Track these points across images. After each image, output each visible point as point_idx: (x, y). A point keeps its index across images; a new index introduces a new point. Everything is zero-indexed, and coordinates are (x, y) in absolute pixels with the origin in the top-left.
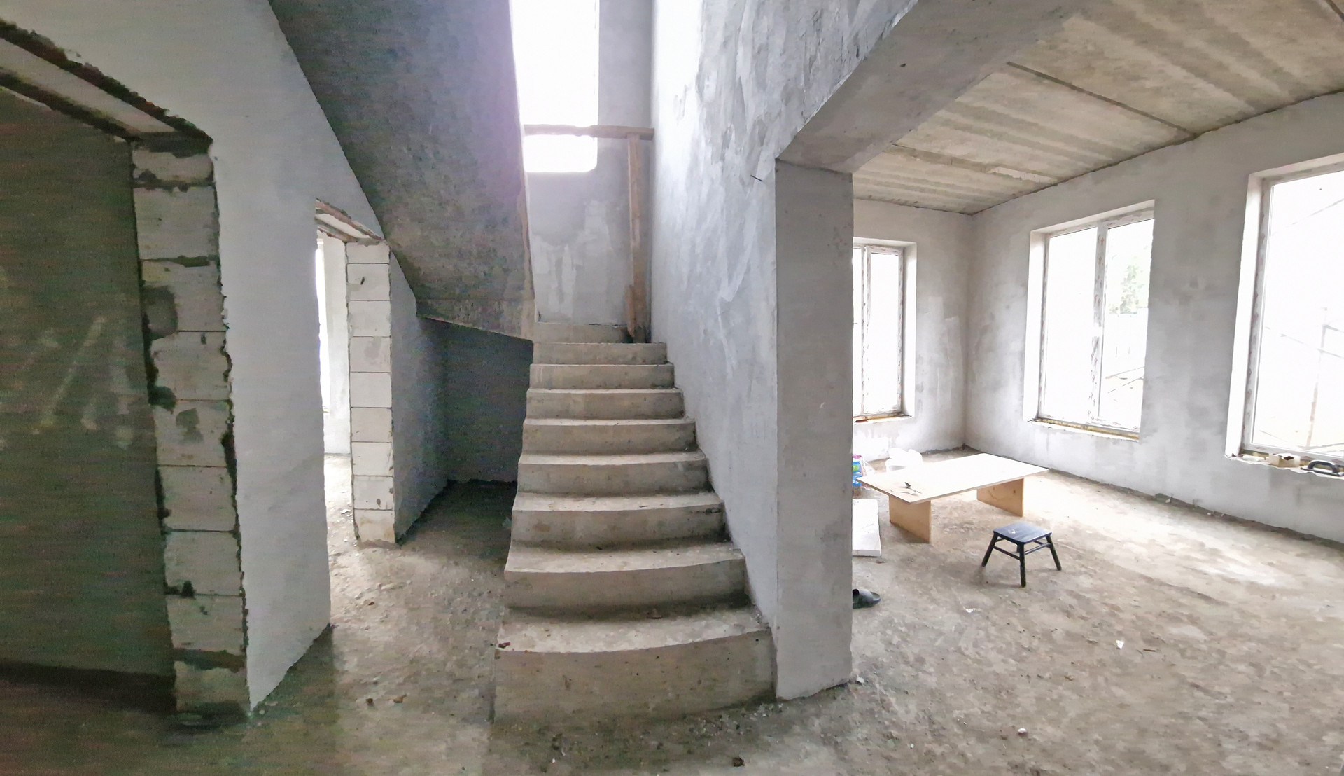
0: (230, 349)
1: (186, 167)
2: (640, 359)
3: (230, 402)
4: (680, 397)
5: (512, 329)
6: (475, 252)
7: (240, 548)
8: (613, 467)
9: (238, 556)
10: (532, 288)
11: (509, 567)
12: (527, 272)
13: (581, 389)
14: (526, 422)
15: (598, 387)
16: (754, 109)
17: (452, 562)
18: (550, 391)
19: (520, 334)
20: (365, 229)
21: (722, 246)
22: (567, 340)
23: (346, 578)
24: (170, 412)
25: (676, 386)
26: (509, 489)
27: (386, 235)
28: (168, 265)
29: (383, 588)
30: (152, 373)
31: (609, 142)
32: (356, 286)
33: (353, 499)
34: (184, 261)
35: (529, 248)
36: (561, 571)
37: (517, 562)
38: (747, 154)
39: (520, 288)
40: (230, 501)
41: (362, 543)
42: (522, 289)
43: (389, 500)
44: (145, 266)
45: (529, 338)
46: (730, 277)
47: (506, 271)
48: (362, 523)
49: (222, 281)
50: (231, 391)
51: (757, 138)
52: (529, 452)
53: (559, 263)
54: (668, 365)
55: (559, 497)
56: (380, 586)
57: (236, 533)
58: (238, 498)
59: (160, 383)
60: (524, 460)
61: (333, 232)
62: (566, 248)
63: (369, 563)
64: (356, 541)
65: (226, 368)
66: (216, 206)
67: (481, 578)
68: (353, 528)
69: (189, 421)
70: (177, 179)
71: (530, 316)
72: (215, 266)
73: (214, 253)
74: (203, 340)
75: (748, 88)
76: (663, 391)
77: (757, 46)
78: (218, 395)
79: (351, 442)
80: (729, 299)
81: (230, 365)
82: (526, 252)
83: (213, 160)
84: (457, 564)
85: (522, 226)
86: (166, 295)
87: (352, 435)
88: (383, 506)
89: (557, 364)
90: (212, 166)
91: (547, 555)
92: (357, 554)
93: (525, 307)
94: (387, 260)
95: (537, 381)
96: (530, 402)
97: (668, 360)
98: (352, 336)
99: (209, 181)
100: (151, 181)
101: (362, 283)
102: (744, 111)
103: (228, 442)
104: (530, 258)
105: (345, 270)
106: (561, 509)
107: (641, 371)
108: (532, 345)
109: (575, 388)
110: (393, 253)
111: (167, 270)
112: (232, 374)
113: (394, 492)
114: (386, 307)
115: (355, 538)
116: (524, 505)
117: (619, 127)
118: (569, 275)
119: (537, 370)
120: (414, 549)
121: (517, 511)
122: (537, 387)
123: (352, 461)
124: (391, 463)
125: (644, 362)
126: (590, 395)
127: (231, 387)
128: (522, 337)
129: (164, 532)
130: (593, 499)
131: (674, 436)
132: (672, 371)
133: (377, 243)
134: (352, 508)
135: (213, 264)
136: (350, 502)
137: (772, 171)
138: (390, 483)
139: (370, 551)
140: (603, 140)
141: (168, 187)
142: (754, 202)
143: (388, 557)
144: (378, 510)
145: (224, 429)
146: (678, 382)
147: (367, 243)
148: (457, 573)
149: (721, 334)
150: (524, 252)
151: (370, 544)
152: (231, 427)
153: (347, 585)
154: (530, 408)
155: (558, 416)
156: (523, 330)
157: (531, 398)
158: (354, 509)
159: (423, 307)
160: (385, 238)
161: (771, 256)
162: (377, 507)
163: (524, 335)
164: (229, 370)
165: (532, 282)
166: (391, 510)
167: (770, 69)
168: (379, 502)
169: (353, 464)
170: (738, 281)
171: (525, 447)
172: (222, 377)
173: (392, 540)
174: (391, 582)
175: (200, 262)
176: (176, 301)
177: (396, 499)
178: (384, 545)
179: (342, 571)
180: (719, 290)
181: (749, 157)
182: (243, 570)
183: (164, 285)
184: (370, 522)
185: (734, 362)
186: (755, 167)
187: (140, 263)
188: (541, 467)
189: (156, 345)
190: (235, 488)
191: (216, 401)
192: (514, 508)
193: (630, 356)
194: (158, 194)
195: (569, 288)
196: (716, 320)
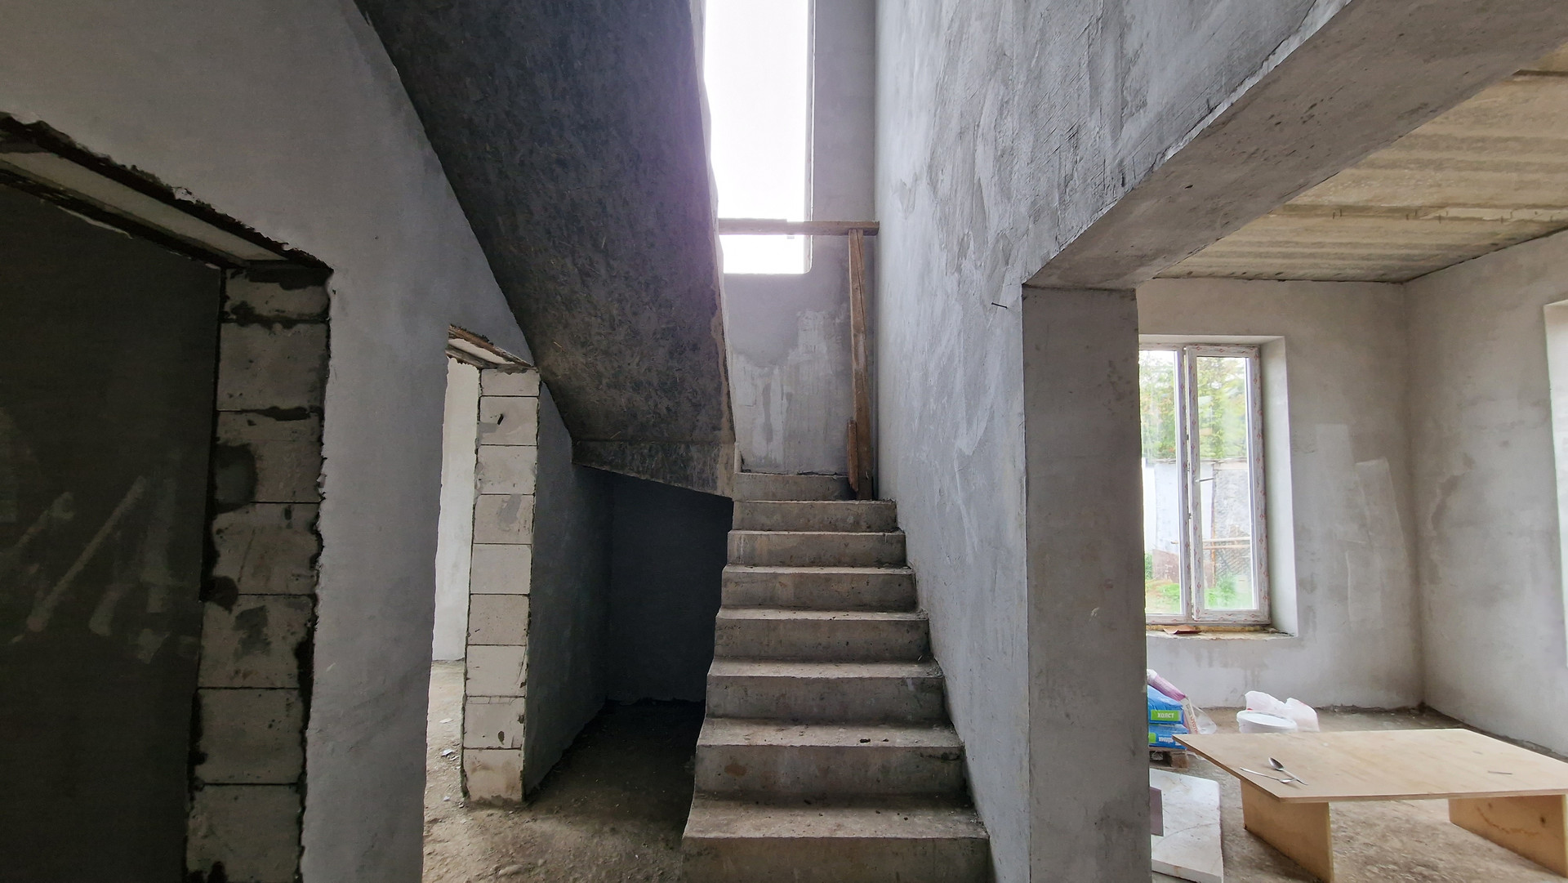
0: (324, 526)
1: (295, 301)
2: (864, 525)
3: (314, 599)
4: (912, 580)
5: (705, 482)
6: (655, 382)
7: (304, 809)
8: (827, 681)
9: (300, 822)
10: (732, 428)
11: (689, 831)
12: (724, 407)
13: (789, 566)
14: (721, 614)
15: (812, 564)
16: (997, 219)
17: (606, 829)
18: (750, 570)
19: (715, 489)
20: (509, 354)
21: (959, 381)
22: (774, 497)
23: (444, 859)
24: (227, 612)
25: (909, 565)
26: (693, 713)
27: (537, 360)
28: (251, 416)
29: (501, 872)
30: (210, 556)
31: (828, 239)
32: (491, 426)
33: (464, 733)
34: (276, 413)
35: (727, 379)
36: (758, 835)
37: (701, 824)
38: (988, 272)
39: (716, 428)
40: (297, 736)
41: (471, 803)
42: (720, 430)
43: (516, 732)
44: (222, 418)
45: (727, 494)
46: (969, 422)
47: (697, 407)
48: (474, 770)
49: (325, 439)
50: (317, 583)
51: (1000, 255)
52: (725, 658)
53: (767, 389)
54: (897, 533)
55: (758, 724)
56: (497, 869)
57: (299, 785)
58: (311, 734)
59: (222, 570)
60: (716, 670)
61: (465, 357)
62: (776, 371)
63: (482, 833)
64: (463, 799)
65: (314, 550)
66: (328, 346)
67: (649, 852)
68: (459, 780)
69: (253, 625)
70: (281, 314)
71: (728, 465)
72: (317, 418)
73: (317, 404)
74: (288, 514)
75: (990, 193)
76: (890, 571)
77: (1000, 148)
78: (296, 587)
79: (467, 645)
80: (968, 452)
81: (321, 547)
82: (724, 382)
83: (331, 294)
84: (614, 831)
85: (717, 353)
86: (245, 455)
87: (469, 635)
88: (507, 743)
89: (762, 530)
90: (329, 300)
91: (742, 812)
92: (462, 820)
93: (724, 451)
94: (537, 392)
95: (736, 554)
96: (725, 586)
97: (899, 526)
98: (479, 492)
99: (323, 317)
100: (246, 316)
101: (499, 422)
102: (984, 219)
103: (304, 652)
104: (729, 392)
105: (477, 403)
106: (761, 742)
107: (864, 539)
108: (732, 503)
109: (783, 564)
110: (545, 382)
111: (251, 423)
112: (322, 559)
113: (526, 721)
114: (531, 454)
115: (461, 794)
116: (715, 736)
117: (838, 223)
118: (778, 404)
119: (737, 539)
120: (550, 811)
121: (703, 746)
122: (735, 564)
123: (466, 673)
124: (523, 677)
125: (869, 528)
126: (801, 575)
127: (318, 577)
128: (718, 493)
129: (195, 785)
130: (801, 728)
131: (904, 639)
132: (902, 541)
133: (524, 371)
134: (459, 747)
135: (314, 418)
136: (459, 735)
137: (1018, 298)
138: (520, 707)
139: (483, 814)
140: (819, 237)
141: (267, 323)
142: (998, 331)
143: (510, 823)
144: (500, 748)
145: (301, 634)
146: (910, 559)
147: (510, 371)
148: (612, 846)
149: (959, 498)
150: (720, 384)
151: (484, 804)
152: (311, 632)
153: (445, 870)
154: (726, 593)
155: (762, 605)
156: (719, 483)
157: (728, 580)
158: (463, 748)
159: (581, 453)
160: (536, 364)
161: (1018, 405)
162: (498, 743)
163: (722, 489)
164: (319, 554)
165: (731, 421)
166: (520, 749)
167: (1015, 177)
168: (501, 736)
169: (466, 679)
170: (979, 429)
171: (718, 649)
172: (307, 562)
173: (517, 796)
174: (514, 863)
175: (298, 414)
176: (258, 465)
177: (528, 732)
178: (505, 805)
179: (438, 847)
180: (955, 438)
181: (990, 276)
182: (304, 843)
183: (245, 441)
184: (485, 768)
185: (976, 540)
186: (999, 288)
187: (216, 414)
188: (736, 680)
189: (222, 520)
190: (306, 718)
191: (295, 596)
192: (699, 743)
193: (851, 519)
194: (255, 333)
195: (778, 424)
196: (953, 478)
